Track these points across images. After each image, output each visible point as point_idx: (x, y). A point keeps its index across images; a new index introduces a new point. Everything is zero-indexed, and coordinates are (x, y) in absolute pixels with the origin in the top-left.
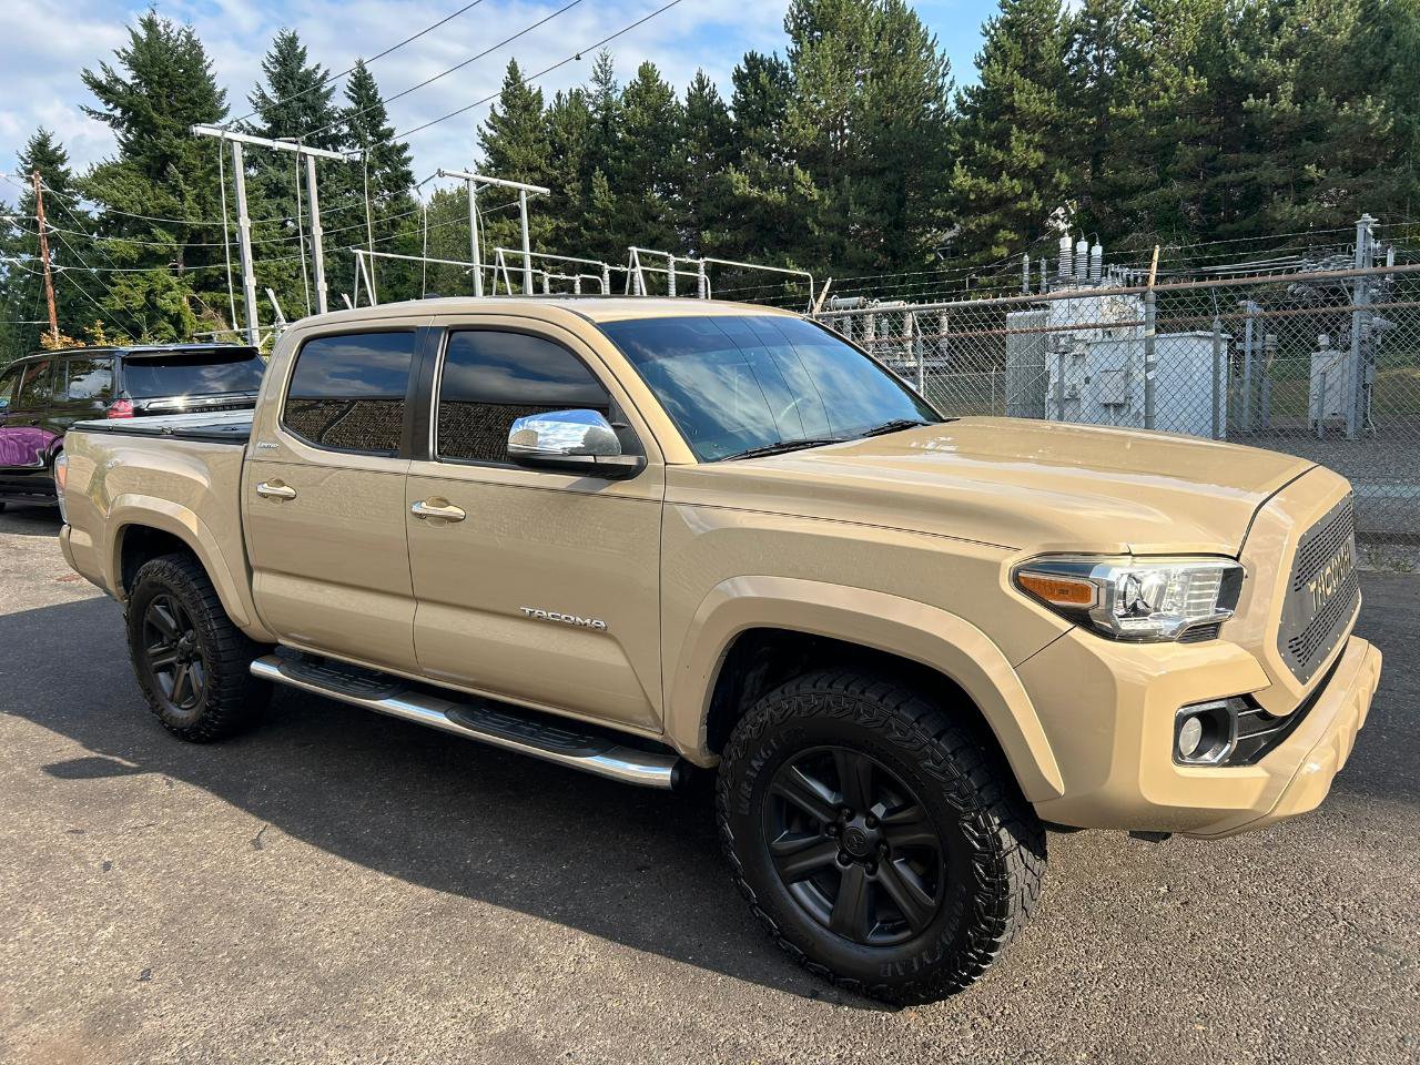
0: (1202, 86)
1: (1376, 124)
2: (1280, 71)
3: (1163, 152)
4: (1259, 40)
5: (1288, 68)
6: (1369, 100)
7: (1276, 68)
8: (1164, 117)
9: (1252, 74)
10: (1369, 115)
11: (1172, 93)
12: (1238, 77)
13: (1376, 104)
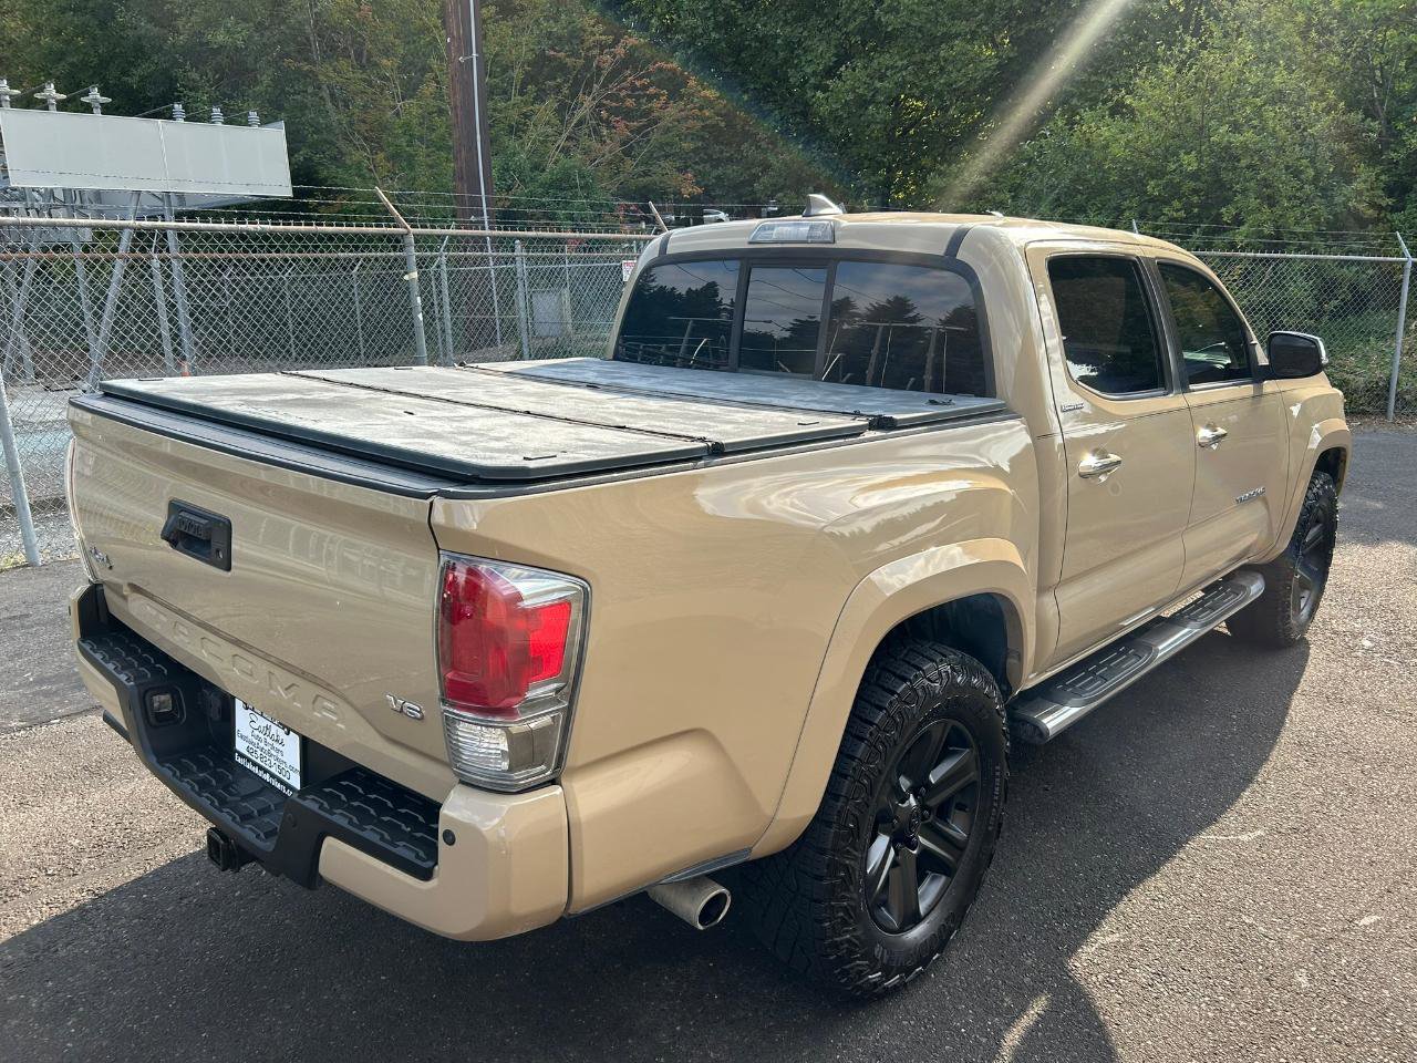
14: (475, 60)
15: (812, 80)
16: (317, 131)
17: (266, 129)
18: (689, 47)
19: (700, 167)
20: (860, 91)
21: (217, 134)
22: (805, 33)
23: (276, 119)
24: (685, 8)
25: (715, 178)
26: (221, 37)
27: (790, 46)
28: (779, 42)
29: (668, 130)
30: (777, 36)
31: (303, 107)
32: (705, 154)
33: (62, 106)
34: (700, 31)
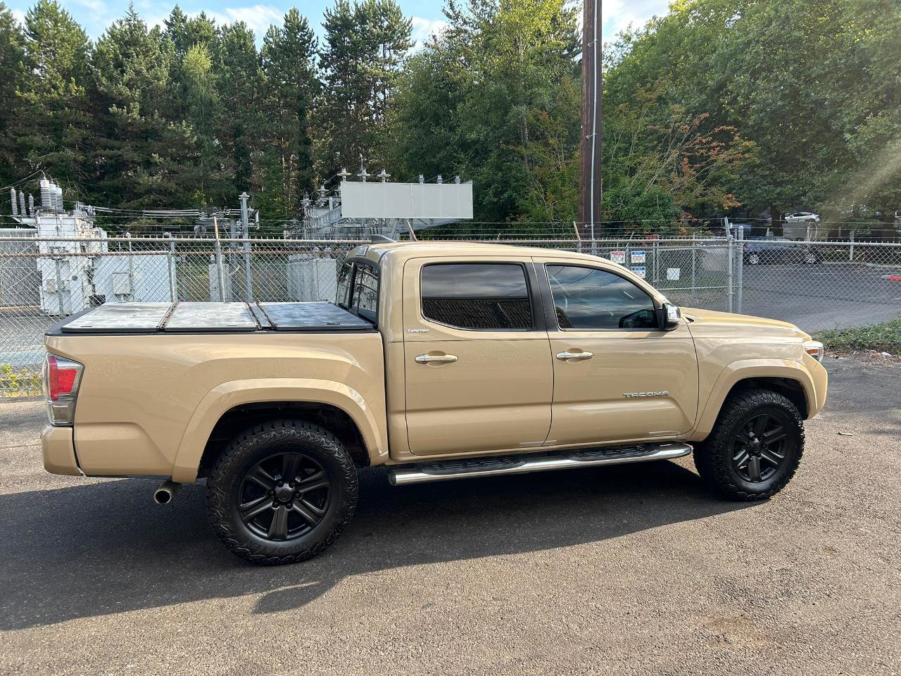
0: (81, 92)
1: (189, 137)
2: (130, 94)
3: (55, 128)
4: (113, 72)
5: (135, 94)
6: (184, 123)
7: (127, 92)
8: (54, 105)
9: (112, 92)
10: (184, 132)
11: (61, 91)
12: (102, 91)
13: (188, 126)
14: (594, 137)
15: (848, 126)
16: (517, 181)
17: (463, 185)
18: (761, 112)
19: (766, 188)
20: (880, 132)
21: (440, 189)
22: (848, 96)
23: (467, 180)
24: (761, 88)
25: (777, 194)
26: (474, 136)
27: (837, 104)
28: (826, 103)
29: (719, 168)
30: (826, 99)
31: (510, 169)
32: (771, 179)
33: (368, 180)
34: (770, 101)
